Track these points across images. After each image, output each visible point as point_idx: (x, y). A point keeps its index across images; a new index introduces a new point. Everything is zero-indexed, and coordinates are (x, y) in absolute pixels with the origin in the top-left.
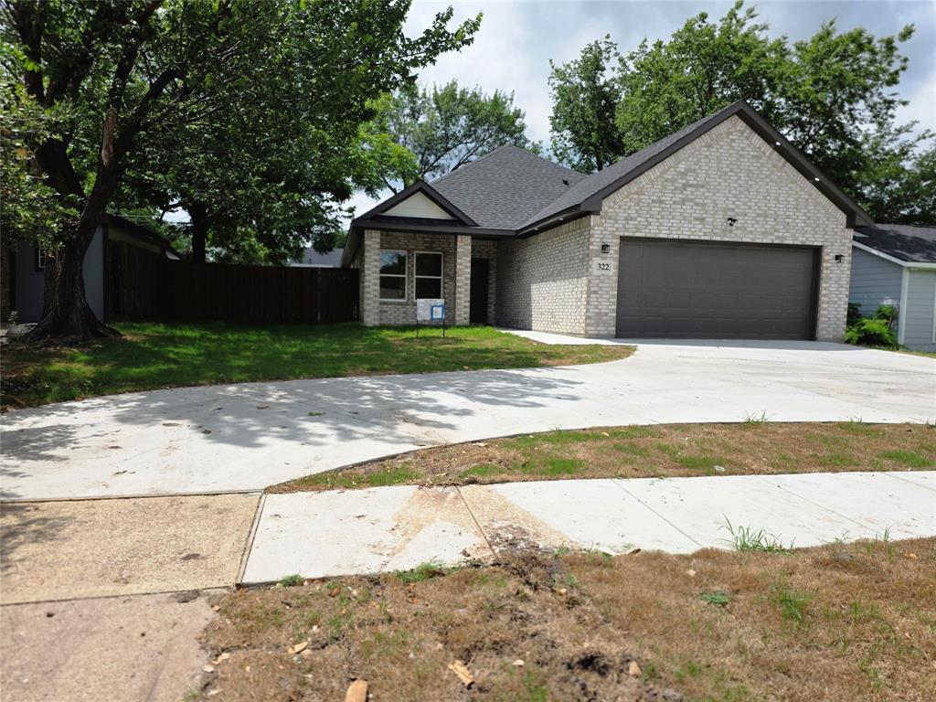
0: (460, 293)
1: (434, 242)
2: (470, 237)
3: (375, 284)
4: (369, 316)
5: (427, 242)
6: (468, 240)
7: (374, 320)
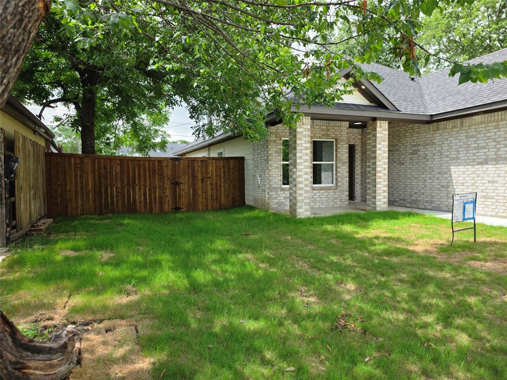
0: (380, 177)
1: (328, 130)
2: (387, 122)
3: (306, 173)
4: (301, 207)
5: (323, 130)
6: (385, 124)
7: (306, 210)
